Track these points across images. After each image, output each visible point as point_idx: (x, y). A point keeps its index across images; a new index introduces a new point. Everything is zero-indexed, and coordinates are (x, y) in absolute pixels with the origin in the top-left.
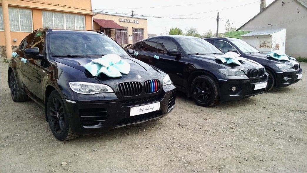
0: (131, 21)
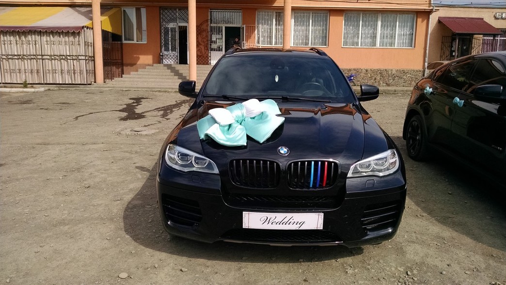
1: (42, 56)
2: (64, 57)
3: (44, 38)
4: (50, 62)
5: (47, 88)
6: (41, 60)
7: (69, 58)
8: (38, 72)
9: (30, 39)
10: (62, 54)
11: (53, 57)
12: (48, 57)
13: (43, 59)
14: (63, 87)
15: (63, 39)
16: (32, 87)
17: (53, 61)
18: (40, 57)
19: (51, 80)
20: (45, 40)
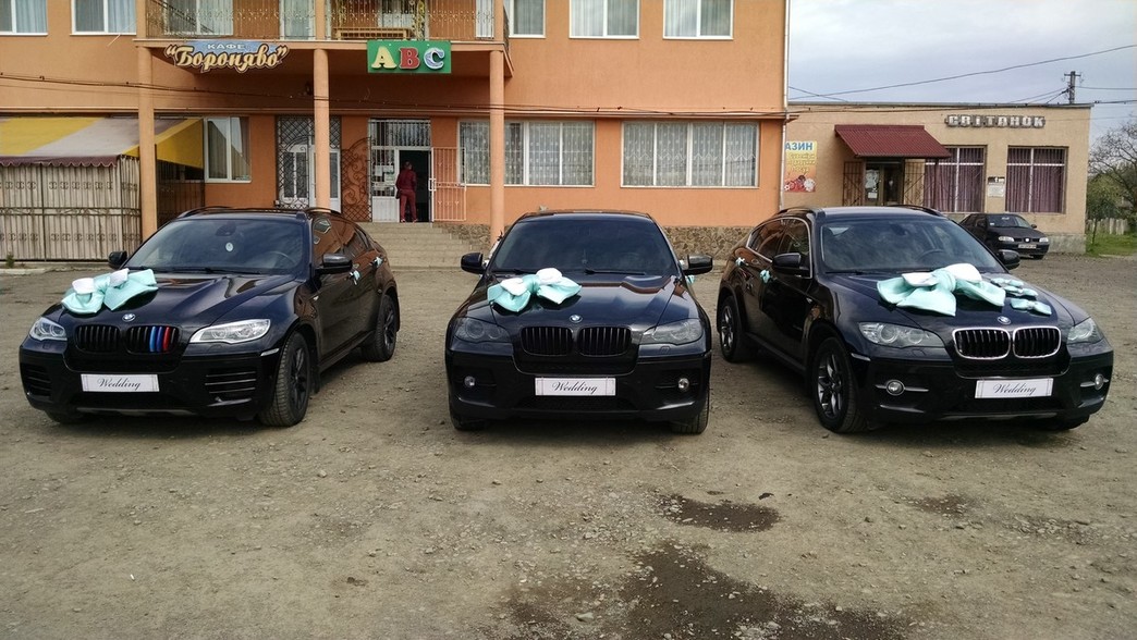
0: (1002, 121)
1: (43, 208)
2: (82, 212)
3: (48, 178)
4: (57, 220)
5: (49, 268)
6: (41, 217)
7: (91, 212)
8: (34, 239)
9: (23, 180)
10: (79, 205)
11: (62, 212)
12: (54, 212)
13: (44, 216)
14: (79, 266)
15: (82, 177)
16: (23, 266)
17: (63, 218)
18: (40, 212)
19: (59, 252)
20: (49, 180)
